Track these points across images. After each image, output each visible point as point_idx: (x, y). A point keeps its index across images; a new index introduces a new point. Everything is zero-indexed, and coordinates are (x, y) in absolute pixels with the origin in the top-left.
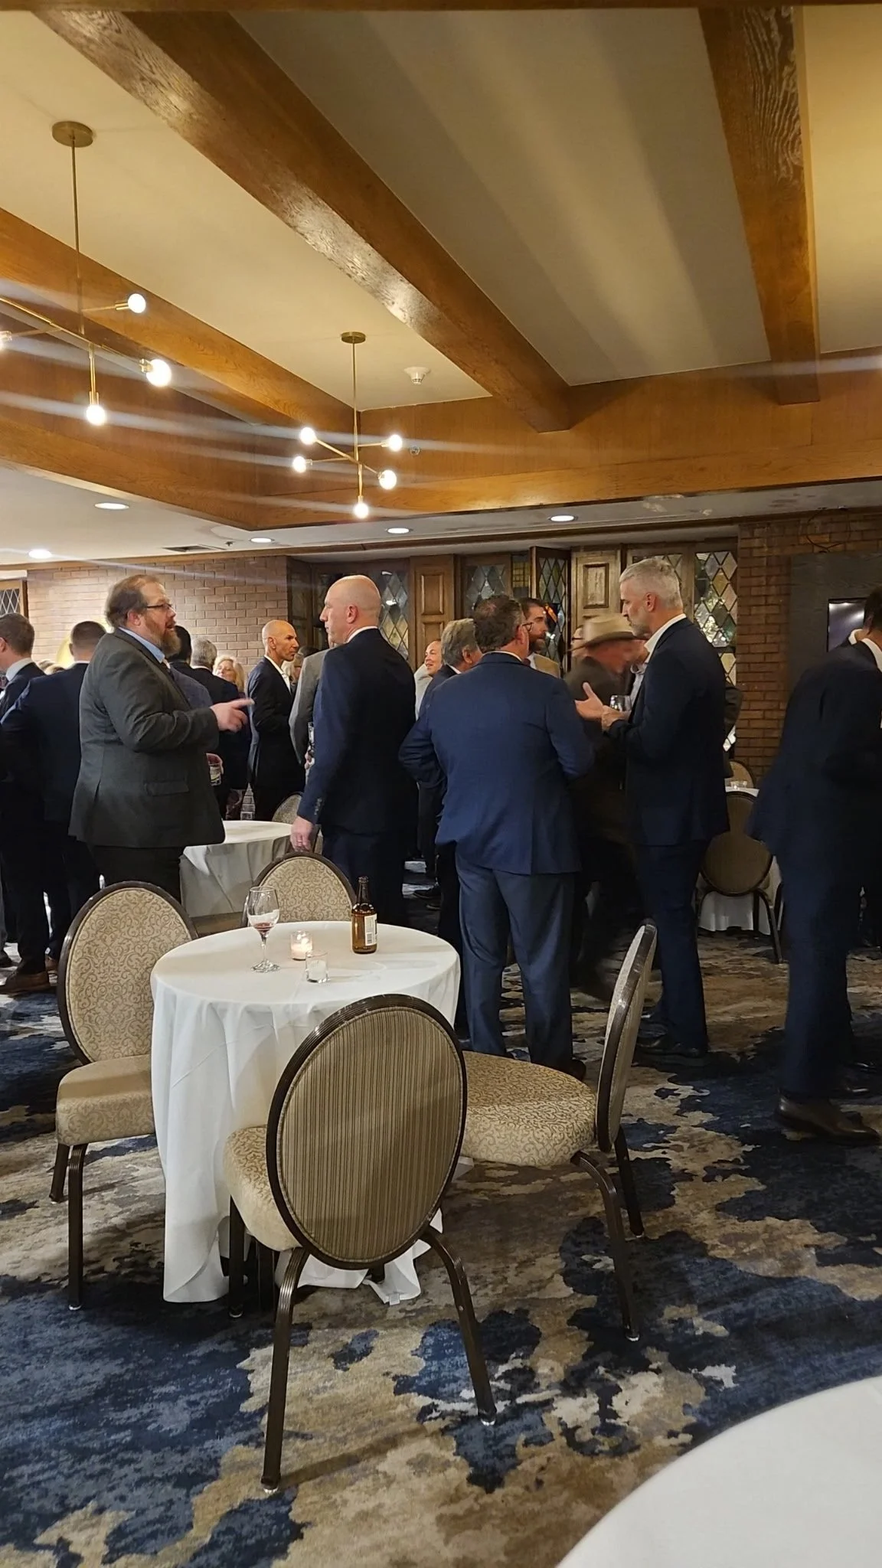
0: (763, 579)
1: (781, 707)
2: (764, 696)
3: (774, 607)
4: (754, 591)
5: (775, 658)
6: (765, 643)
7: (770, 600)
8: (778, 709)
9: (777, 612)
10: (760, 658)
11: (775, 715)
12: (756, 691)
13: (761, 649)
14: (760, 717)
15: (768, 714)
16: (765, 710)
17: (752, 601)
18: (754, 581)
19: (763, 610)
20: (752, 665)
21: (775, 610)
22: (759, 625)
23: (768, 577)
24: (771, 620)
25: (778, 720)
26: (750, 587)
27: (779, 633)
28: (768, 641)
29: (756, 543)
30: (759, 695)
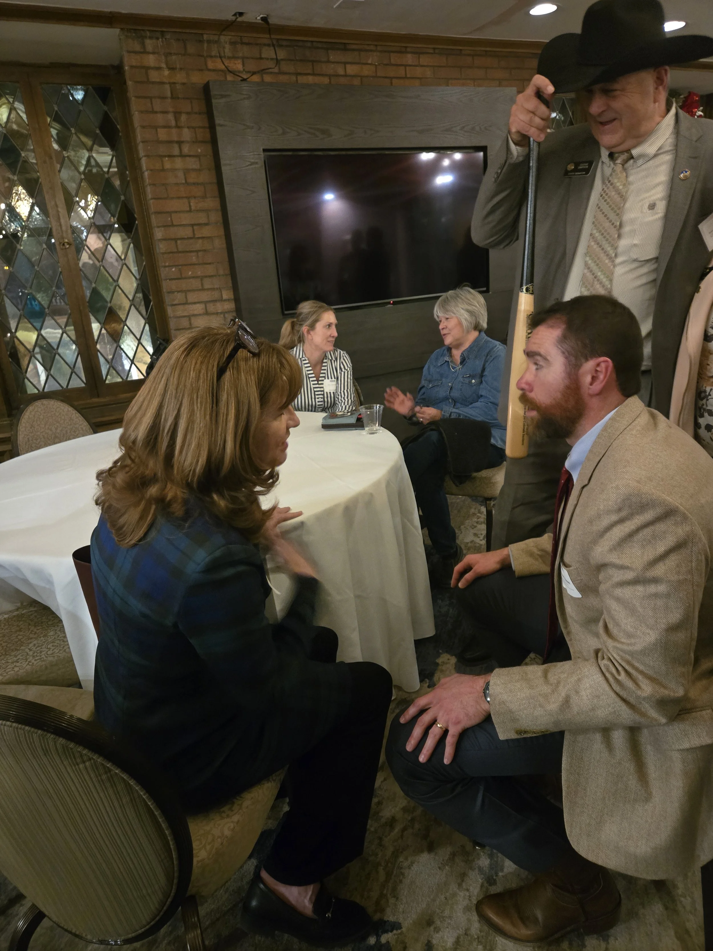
0: (171, 117)
1: (225, 297)
2: (202, 285)
3: (193, 160)
4: (162, 134)
5: (206, 232)
6: (190, 211)
7: (186, 149)
8: (221, 300)
9: (196, 166)
10: (187, 232)
11: (220, 307)
12: (190, 278)
13: (186, 219)
14: (201, 312)
15: (211, 308)
16: (206, 303)
17: (162, 150)
18: (160, 119)
19: (179, 163)
20: (179, 242)
21: (193, 164)
22: (177, 184)
23: (177, 114)
24: (193, 178)
25: (224, 313)
26: (156, 128)
27: (204, 197)
28: (193, 208)
29: (151, 60)
30: (196, 284)
